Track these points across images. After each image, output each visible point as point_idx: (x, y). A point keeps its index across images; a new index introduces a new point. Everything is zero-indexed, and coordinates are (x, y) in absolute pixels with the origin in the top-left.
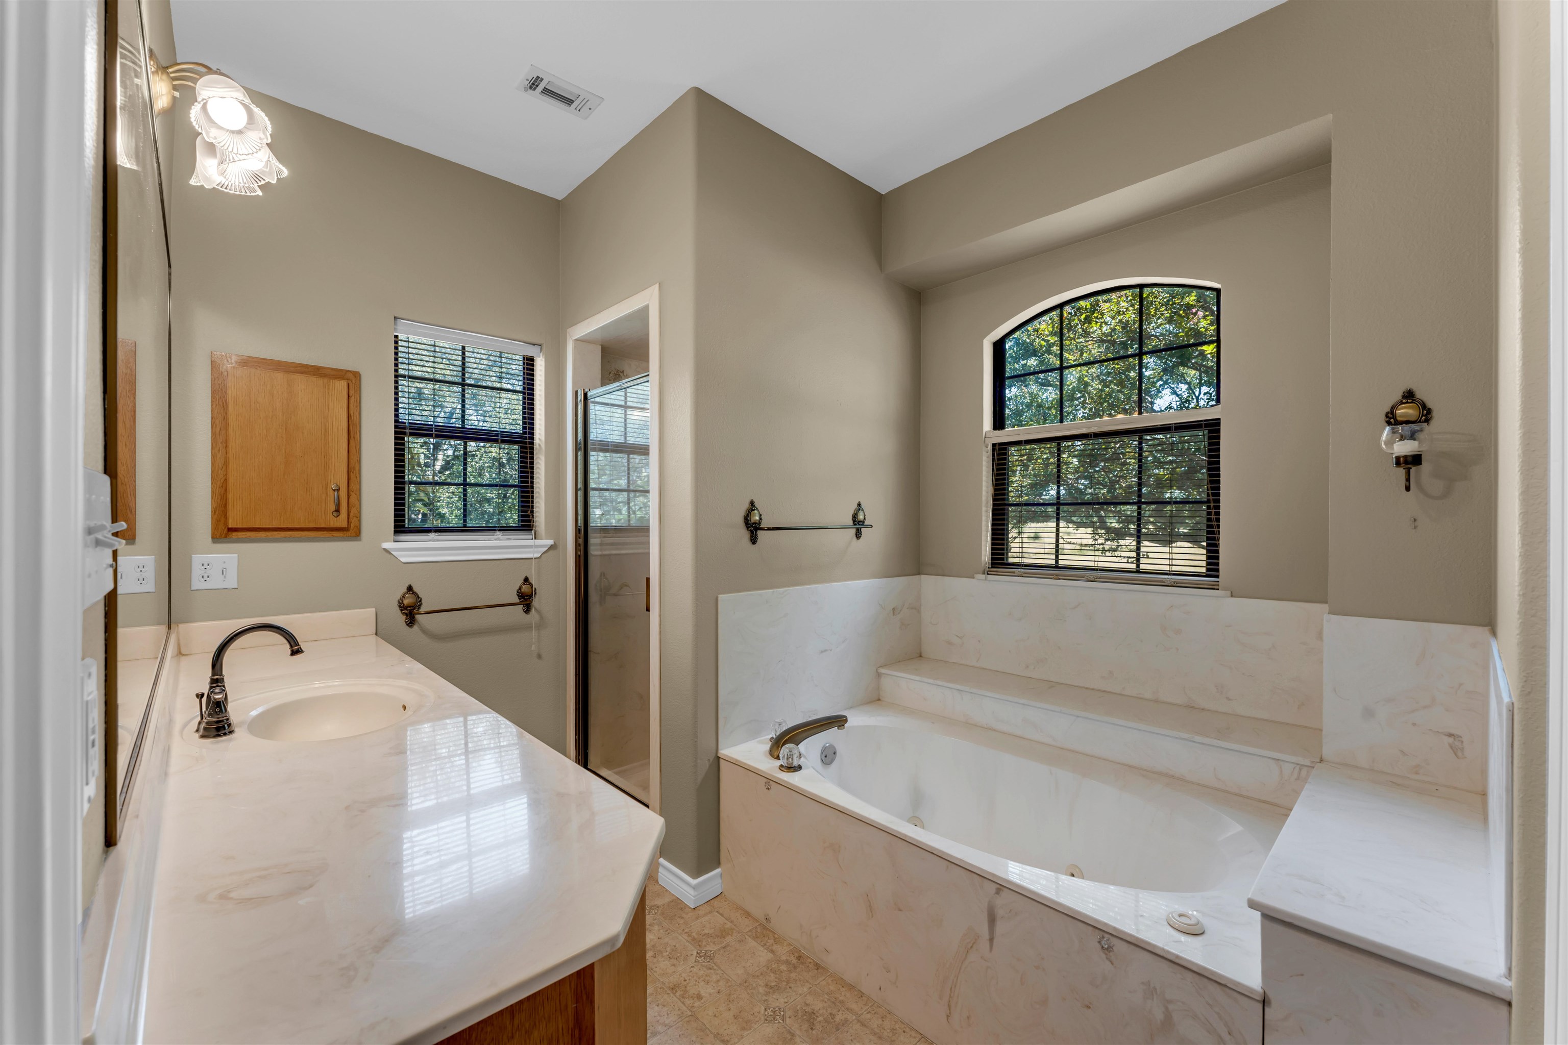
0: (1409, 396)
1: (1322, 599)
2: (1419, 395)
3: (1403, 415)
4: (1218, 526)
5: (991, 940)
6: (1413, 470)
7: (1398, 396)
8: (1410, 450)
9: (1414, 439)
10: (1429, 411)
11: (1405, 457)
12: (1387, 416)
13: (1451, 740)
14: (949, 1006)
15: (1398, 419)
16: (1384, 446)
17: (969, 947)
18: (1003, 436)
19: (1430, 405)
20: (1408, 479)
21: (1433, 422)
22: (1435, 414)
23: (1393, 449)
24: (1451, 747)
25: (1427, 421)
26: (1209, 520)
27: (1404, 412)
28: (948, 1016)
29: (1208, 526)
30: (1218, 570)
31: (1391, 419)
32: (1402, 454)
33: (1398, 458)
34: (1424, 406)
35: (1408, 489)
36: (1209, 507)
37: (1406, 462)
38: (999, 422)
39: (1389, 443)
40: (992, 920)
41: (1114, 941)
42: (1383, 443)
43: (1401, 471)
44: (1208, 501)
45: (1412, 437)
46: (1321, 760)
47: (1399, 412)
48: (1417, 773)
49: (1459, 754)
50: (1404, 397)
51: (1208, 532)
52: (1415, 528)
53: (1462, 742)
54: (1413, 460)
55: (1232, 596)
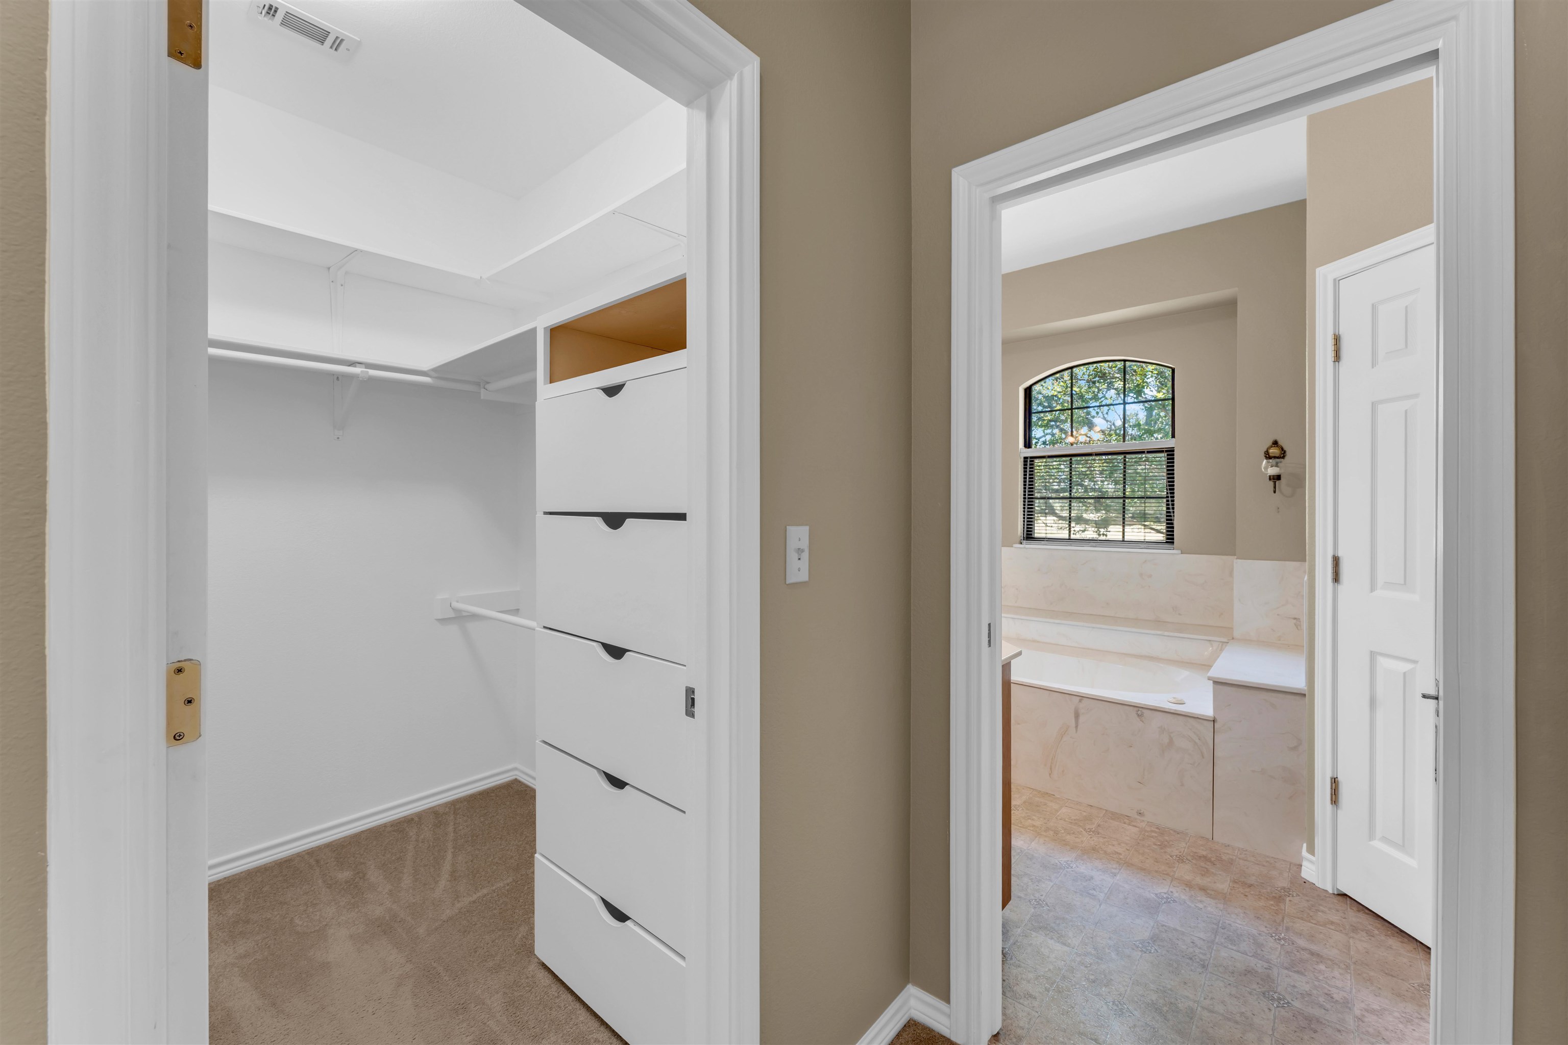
0: (1275, 443)
1: (1232, 553)
2: (1280, 443)
3: (1272, 453)
4: (1174, 512)
5: (1077, 727)
6: (1277, 482)
7: (1270, 443)
8: (1275, 472)
9: (1278, 467)
10: (1285, 452)
11: (1273, 476)
12: (1265, 453)
13: (1295, 621)
14: (1051, 769)
15: (1271, 455)
16: (1263, 470)
17: (1063, 733)
18: (1029, 453)
19: (1285, 449)
20: (1275, 487)
21: (1286, 458)
22: (1288, 453)
23: (1267, 471)
24: (1295, 624)
25: (1283, 457)
26: (1168, 508)
27: (1274, 451)
28: (1050, 774)
29: (1167, 512)
30: (1173, 539)
31: (1268, 456)
32: (1272, 474)
33: (1270, 476)
34: (1282, 449)
35: (1275, 492)
36: (1168, 501)
37: (1274, 479)
38: (1028, 445)
39: (1266, 468)
40: (1077, 716)
41: (1144, 711)
42: (1263, 468)
43: (1271, 483)
44: (1167, 497)
45: (1277, 466)
46: (1233, 639)
47: (1271, 451)
48: (1280, 640)
49: (1299, 627)
50: (1273, 444)
51: (1167, 516)
52: (1278, 512)
53: (1300, 621)
54: (1277, 478)
55: (1182, 553)
